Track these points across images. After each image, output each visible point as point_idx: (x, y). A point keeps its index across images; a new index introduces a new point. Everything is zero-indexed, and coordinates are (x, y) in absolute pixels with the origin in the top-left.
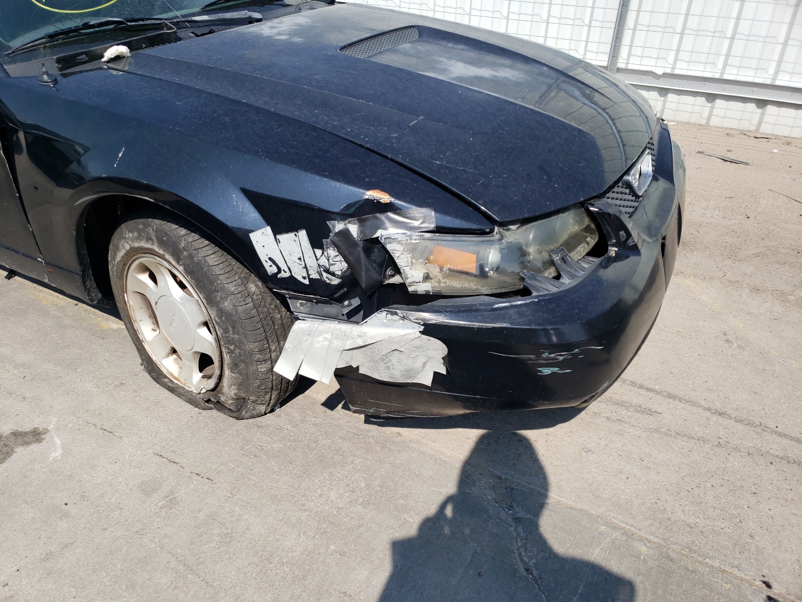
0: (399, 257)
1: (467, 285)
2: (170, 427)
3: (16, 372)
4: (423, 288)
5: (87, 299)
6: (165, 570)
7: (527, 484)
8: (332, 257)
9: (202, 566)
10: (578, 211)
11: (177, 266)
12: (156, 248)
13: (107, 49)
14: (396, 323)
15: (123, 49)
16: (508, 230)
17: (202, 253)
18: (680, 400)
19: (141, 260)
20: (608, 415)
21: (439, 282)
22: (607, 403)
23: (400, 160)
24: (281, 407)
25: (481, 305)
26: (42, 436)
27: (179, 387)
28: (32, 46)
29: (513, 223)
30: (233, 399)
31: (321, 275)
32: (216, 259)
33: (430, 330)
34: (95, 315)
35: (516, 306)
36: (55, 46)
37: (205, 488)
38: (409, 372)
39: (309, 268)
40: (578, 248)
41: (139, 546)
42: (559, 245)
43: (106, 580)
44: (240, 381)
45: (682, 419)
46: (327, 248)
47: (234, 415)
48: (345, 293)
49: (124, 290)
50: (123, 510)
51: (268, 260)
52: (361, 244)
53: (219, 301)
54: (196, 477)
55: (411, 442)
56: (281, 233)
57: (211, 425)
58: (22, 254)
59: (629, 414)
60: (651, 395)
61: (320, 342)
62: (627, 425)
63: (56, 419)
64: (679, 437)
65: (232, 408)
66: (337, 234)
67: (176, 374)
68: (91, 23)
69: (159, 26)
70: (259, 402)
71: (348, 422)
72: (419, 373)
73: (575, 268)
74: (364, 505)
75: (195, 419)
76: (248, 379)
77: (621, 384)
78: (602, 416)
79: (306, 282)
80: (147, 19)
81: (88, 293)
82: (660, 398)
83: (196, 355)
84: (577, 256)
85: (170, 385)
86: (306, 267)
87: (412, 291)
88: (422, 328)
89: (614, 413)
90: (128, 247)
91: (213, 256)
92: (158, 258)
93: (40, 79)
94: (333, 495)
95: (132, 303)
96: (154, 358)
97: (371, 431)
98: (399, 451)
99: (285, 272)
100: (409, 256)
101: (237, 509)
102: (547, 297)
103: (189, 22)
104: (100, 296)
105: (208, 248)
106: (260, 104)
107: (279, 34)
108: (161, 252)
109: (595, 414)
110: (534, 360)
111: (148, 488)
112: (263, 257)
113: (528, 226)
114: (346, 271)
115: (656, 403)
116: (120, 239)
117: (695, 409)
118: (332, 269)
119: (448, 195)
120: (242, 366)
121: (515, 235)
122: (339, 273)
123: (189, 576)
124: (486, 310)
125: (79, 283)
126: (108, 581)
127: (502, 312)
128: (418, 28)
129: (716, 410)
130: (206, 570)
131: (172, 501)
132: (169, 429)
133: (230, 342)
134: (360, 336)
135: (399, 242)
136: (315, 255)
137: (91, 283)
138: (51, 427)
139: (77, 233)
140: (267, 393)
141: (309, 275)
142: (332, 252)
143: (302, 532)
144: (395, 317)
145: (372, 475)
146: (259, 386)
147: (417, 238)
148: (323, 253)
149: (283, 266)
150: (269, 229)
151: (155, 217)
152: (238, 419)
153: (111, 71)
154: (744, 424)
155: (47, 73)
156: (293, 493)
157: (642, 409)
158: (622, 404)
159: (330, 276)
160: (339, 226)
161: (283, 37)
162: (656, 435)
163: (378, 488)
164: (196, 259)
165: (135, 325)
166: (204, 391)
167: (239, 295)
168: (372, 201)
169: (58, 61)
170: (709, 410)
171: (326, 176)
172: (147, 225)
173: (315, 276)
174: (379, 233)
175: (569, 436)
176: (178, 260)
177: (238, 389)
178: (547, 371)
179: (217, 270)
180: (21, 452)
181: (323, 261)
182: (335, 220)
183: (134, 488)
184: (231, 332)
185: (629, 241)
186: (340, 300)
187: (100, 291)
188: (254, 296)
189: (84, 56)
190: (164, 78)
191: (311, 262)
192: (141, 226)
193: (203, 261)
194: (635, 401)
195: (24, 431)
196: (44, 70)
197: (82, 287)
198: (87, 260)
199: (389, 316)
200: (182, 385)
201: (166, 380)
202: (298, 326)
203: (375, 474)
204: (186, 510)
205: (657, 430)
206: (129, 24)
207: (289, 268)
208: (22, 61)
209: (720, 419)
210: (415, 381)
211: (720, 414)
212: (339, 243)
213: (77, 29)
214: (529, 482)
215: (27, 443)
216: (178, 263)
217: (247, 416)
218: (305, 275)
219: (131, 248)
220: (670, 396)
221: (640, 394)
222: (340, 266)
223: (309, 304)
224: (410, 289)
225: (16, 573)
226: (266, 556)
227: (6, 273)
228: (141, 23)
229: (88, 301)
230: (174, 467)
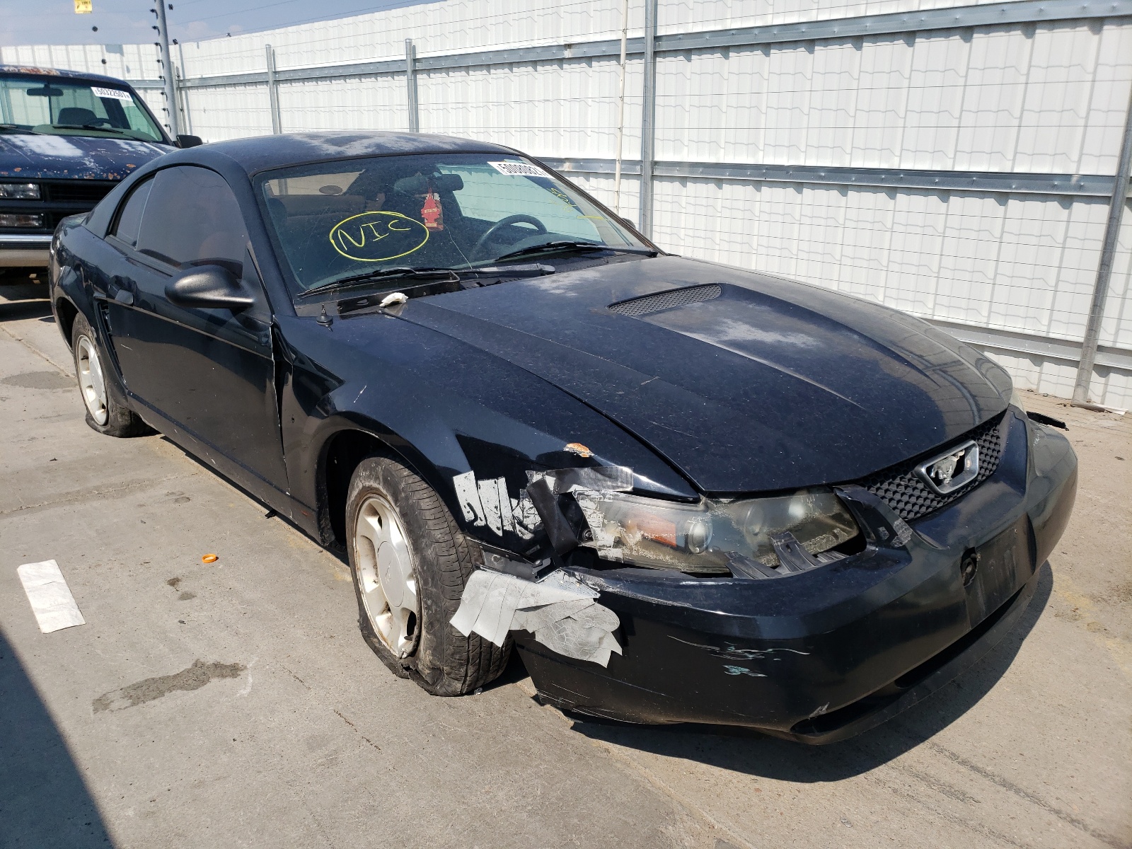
0: (590, 515)
1: (661, 557)
2: (361, 688)
3: (239, 607)
4: (614, 554)
5: (319, 539)
6: (298, 825)
7: (744, 841)
8: (527, 508)
9: (334, 830)
10: (823, 496)
11: (395, 507)
12: (381, 488)
13: (388, 294)
14: (572, 586)
15: (399, 296)
16: (717, 502)
17: (417, 496)
18: (1018, 791)
19: (371, 500)
20: (896, 787)
21: (631, 549)
22: (903, 771)
23: (613, 416)
24: (482, 692)
25: (667, 579)
26: (239, 673)
27: (385, 649)
28: (323, 290)
29: (725, 495)
30: (429, 668)
31: (514, 527)
32: (429, 503)
33: (605, 599)
34: (335, 564)
35: (705, 586)
36: (344, 290)
37: (369, 755)
38: (582, 646)
39: (503, 518)
40: (818, 539)
41: (284, 796)
42: (784, 529)
43: (241, 819)
44: (434, 644)
45: (1009, 815)
46: (523, 498)
47: (429, 688)
48: (538, 551)
49: (354, 535)
50: (283, 758)
51: (467, 506)
52: (556, 497)
53: (424, 548)
54: (364, 742)
55: (617, 761)
56: (482, 478)
57: (401, 694)
58: (275, 487)
59: (930, 792)
60: (974, 775)
61: (495, 597)
62: (920, 806)
63: (257, 659)
64: (992, 837)
65: (428, 679)
66: (535, 484)
67: (385, 635)
68: (382, 271)
69: (447, 276)
70: (452, 676)
71: (551, 724)
72: (596, 649)
73: (803, 560)
74: (531, 814)
75: (389, 685)
76: (442, 644)
77: (935, 753)
78: (886, 786)
79: (500, 533)
80: (436, 269)
81: (322, 533)
82: (987, 782)
83: (405, 612)
84: (815, 547)
85: (377, 645)
86: (501, 517)
87: (602, 556)
88: (598, 596)
89: (907, 786)
90: (361, 487)
91: (427, 500)
92: (382, 499)
93: (318, 319)
94: (501, 795)
95: (359, 547)
96: (369, 614)
97: (574, 739)
98: (597, 767)
99: (481, 520)
100: (601, 515)
101: (393, 784)
102: (746, 583)
103: (478, 273)
104: (333, 538)
105: (424, 491)
106: (501, 354)
107: (557, 288)
108: (384, 492)
109: (878, 781)
110: (718, 654)
111: (314, 743)
112: (462, 503)
113: (745, 501)
114: (539, 526)
115: (977, 787)
116: (356, 477)
117: (1035, 808)
118: (526, 522)
119: (655, 457)
120: (437, 626)
121: (726, 509)
122: (531, 527)
123: (319, 837)
124: (670, 586)
125: (315, 522)
126: (243, 820)
127: (687, 591)
128: (722, 286)
129: (1069, 815)
130: (337, 836)
131: (332, 761)
132: (358, 690)
133: (429, 596)
134: (533, 595)
135: (591, 500)
136: (511, 504)
137: (326, 523)
138: (250, 665)
139: (318, 467)
140: (461, 665)
141: (503, 526)
142: (527, 503)
143: (450, 825)
144: (573, 579)
145: (553, 785)
146: (453, 654)
147: (611, 497)
148: (518, 504)
149: (480, 514)
150: (472, 473)
151: (386, 457)
152: (432, 693)
153: (386, 316)
154: (1104, 841)
155: (325, 315)
156: (458, 783)
157: (953, 790)
158: (925, 778)
159: (523, 530)
160: (536, 477)
161: (558, 292)
162: (958, 827)
163: (553, 800)
164: (410, 501)
165: (358, 573)
166: (405, 655)
167: (443, 544)
168: (572, 454)
169: (340, 304)
170: (1058, 812)
171: (532, 426)
172: (378, 464)
173: (508, 528)
174: (574, 488)
175: (829, 800)
176: (396, 501)
177: (433, 655)
178: (736, 671)
179: (428, 515)
180: (215, 683)
181: (518, 512)
182: (534, 470)
183: (302, 740)
184: (430, 585)
185: (893, 541)
186: (532, 559)
187: (334, 531)
188: (460, 548)
189: (366, 301)
190: (425, 325)
191: (507, 513)
192: (373, 465)
193: (416, 504)
194: (946, 778)
195: (225, 664)
196: (323, 311)
197: (316, 525)
198: (326, 497)
199: (566, 577)
200: (388, 648)
201: (375, 640)
202: (477, 576)
203: (558, 785)
204: (342, 773)
205: (962, 822)
206: (417, 273)
207: (485, 516)
208: (312, 302)
209: (1069, 828)
210: (591, 660)
211: (1072, 821)
212: (535, 495)
213: (368, 276)
214: (748, 839)
215: (223, 676)
216: (396, 505)
217: (441, 692)
218: (500, 525)
219: (364, 487)
220: (1005, 784)
221: (958, 772)
222: (533, 520)
223: (503, 559)
224: (600, 553)
225: (167, 792)
226: (402, 838)
227: (267, 512)
228: (430, 272)
229: (320, 542)
230: (348, 728)
